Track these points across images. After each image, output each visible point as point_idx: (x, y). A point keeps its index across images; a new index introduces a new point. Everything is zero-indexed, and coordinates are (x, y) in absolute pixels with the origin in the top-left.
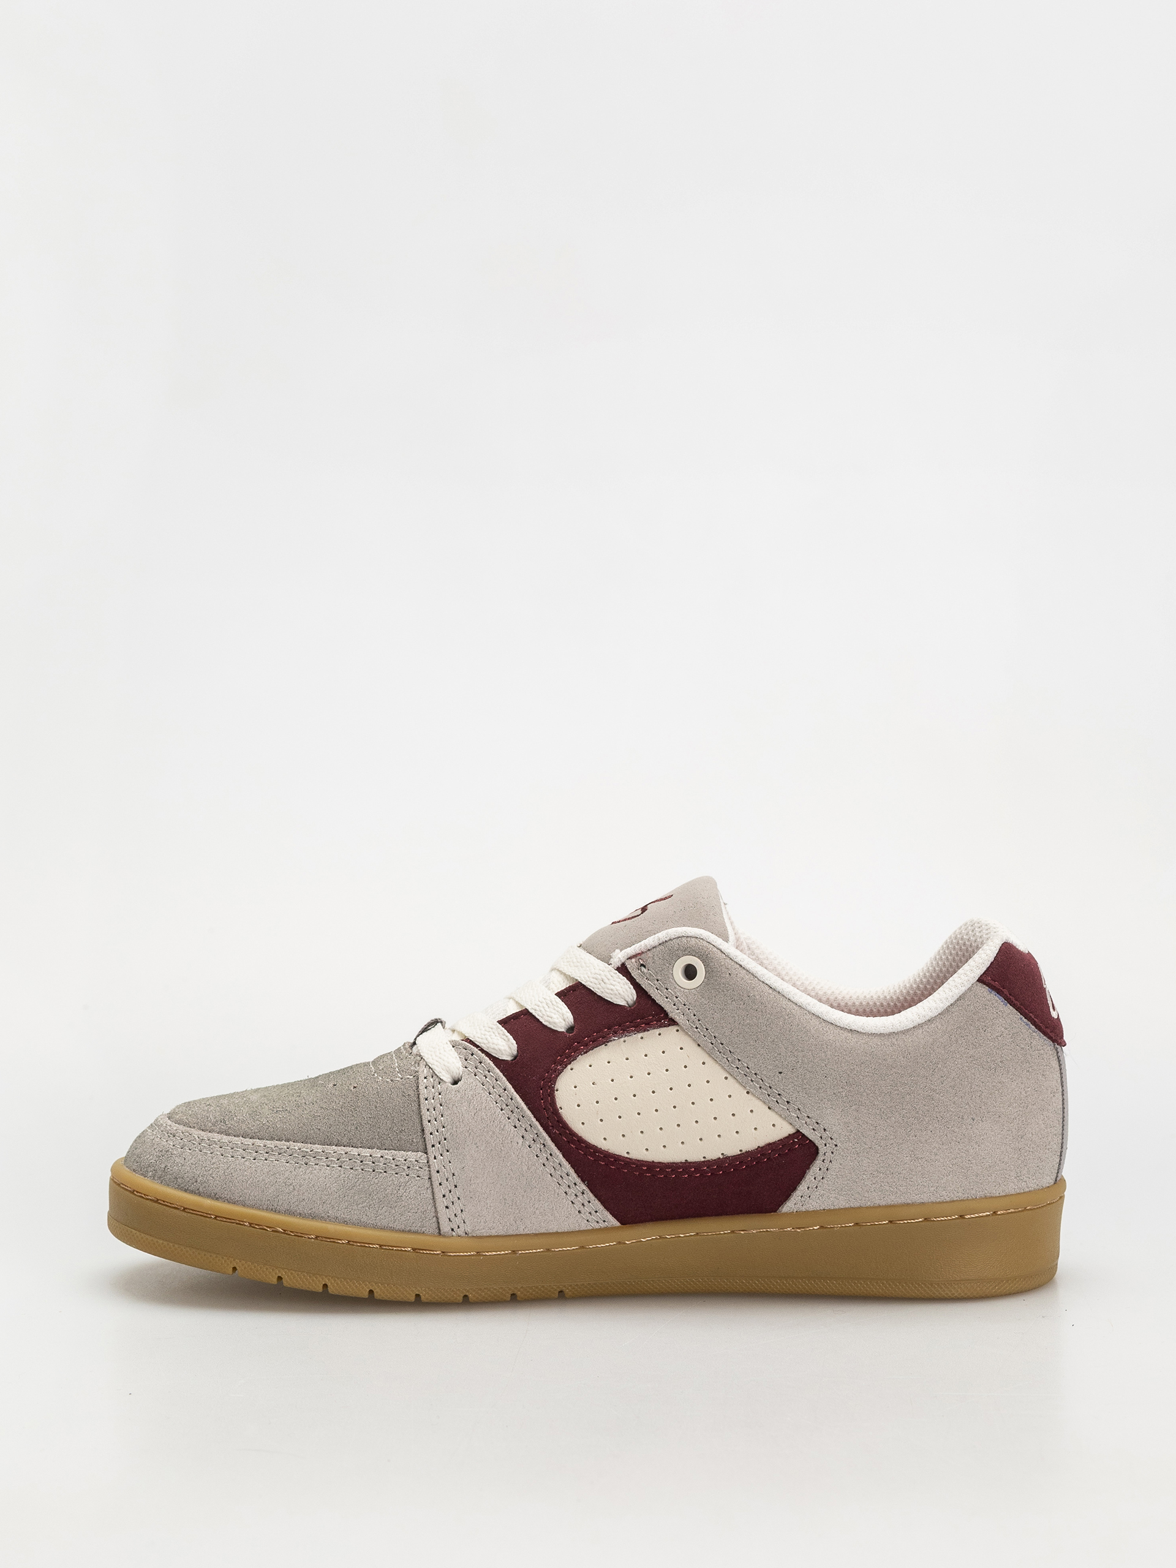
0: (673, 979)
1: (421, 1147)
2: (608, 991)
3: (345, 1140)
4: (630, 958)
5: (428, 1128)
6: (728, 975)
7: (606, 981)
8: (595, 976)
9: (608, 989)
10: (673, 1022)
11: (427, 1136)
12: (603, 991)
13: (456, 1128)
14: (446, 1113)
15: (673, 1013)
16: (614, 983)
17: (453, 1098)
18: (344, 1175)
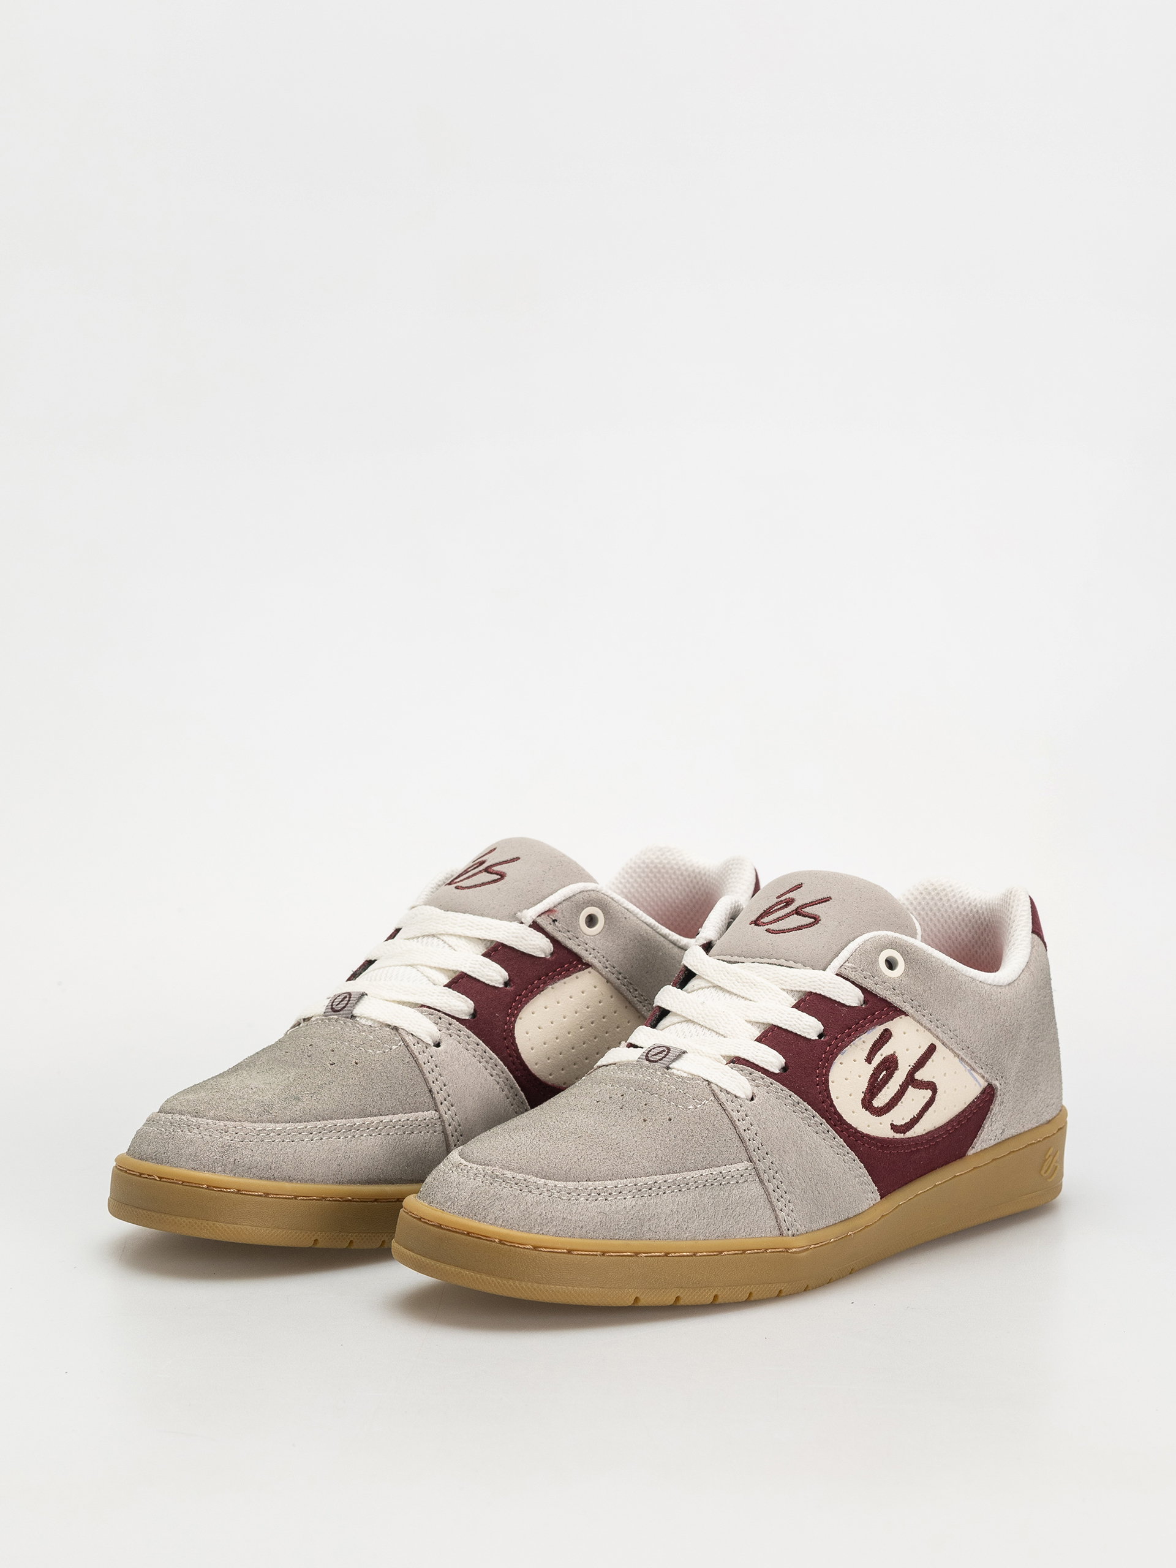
0: (580, 929)
1: (432, 1106)
2: (530, 947)
3: (375, 1111)
4: (539, 916)
5: (435, 1089)
6: (624, 919)
7: (526, 938)
8: (514, 935)
9: (530, 945)
10: (588, 965)
11: (436, 1095)
12: (526, 947)
13: (456, 1084)
14: (444, 1073)
15: (588, 957)
16: (533, 939)
17: (446, 1059)
18: (385, 1142)
